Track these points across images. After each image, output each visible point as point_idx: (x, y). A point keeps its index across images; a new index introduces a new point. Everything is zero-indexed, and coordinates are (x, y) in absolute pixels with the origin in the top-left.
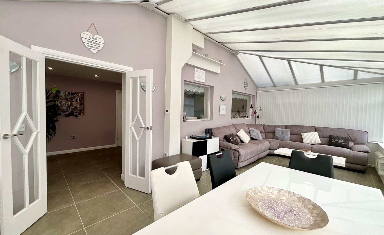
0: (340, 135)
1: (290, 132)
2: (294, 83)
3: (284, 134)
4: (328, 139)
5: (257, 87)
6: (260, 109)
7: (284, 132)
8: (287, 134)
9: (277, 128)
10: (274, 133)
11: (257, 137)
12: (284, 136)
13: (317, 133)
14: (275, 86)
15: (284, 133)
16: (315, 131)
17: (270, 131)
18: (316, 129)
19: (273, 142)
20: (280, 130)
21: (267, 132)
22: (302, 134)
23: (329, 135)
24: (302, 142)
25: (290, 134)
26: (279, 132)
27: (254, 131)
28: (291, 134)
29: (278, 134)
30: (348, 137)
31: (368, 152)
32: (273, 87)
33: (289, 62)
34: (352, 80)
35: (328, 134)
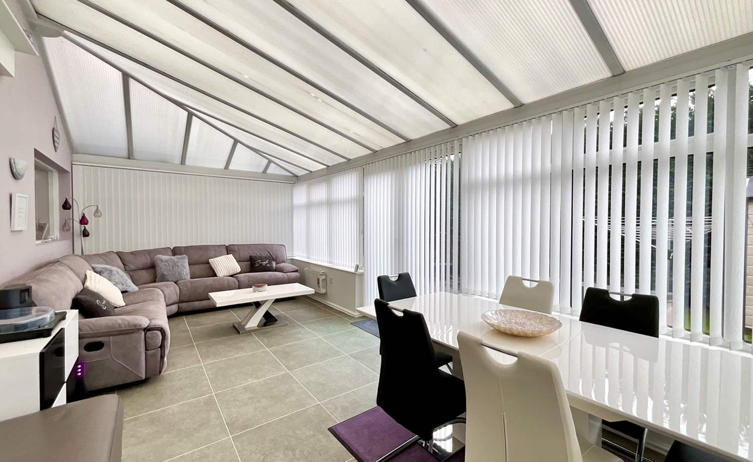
0: (260, 254)
1: (187, 260)
2: (178, 161)
3: (178, 266)
4: (249, 263)
5: (73, 149)
6: (97, 211)
7: (178, 262)
8: (184, 266)
9: (159, 256)
10: (153, 267)
11: (125, 285)
12: (179, 271)
13: (231, 255)
14: (130, 156)
15: (179, 264)
16: (226, 253)
17: (140, 266)
18: (229, 250)
19: (167, 288)
20: (168, 260)
21: (134, 268)
22: (210, 260)
23: (249, 257)
24: (214, 275)
25: (187, 264)
26: (166, 264)
27: (111, 271)
28: (190, 264)
29: (162, 268)
30: (269, 255)
31: (297, 271)
32: (126, 158)
33: (190, 116)
34: (260, 173)
35: (246, 254)
